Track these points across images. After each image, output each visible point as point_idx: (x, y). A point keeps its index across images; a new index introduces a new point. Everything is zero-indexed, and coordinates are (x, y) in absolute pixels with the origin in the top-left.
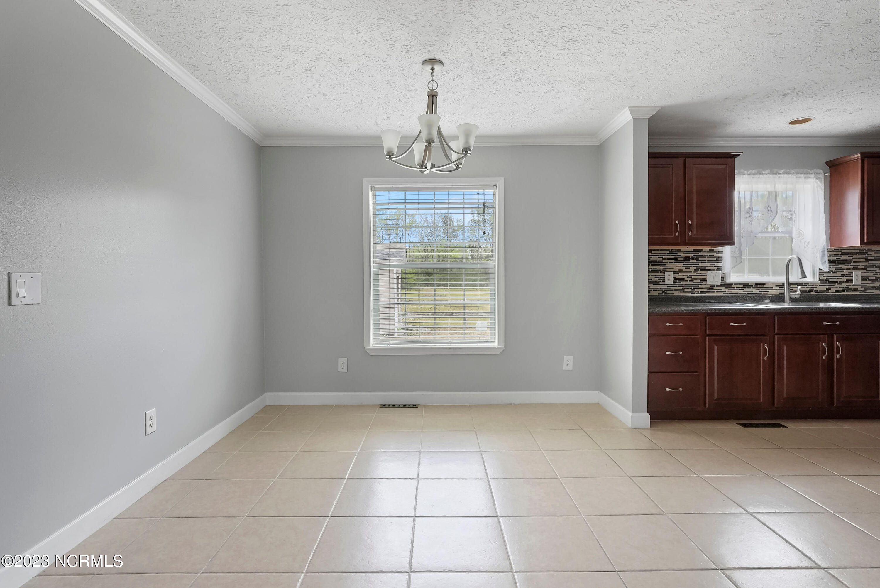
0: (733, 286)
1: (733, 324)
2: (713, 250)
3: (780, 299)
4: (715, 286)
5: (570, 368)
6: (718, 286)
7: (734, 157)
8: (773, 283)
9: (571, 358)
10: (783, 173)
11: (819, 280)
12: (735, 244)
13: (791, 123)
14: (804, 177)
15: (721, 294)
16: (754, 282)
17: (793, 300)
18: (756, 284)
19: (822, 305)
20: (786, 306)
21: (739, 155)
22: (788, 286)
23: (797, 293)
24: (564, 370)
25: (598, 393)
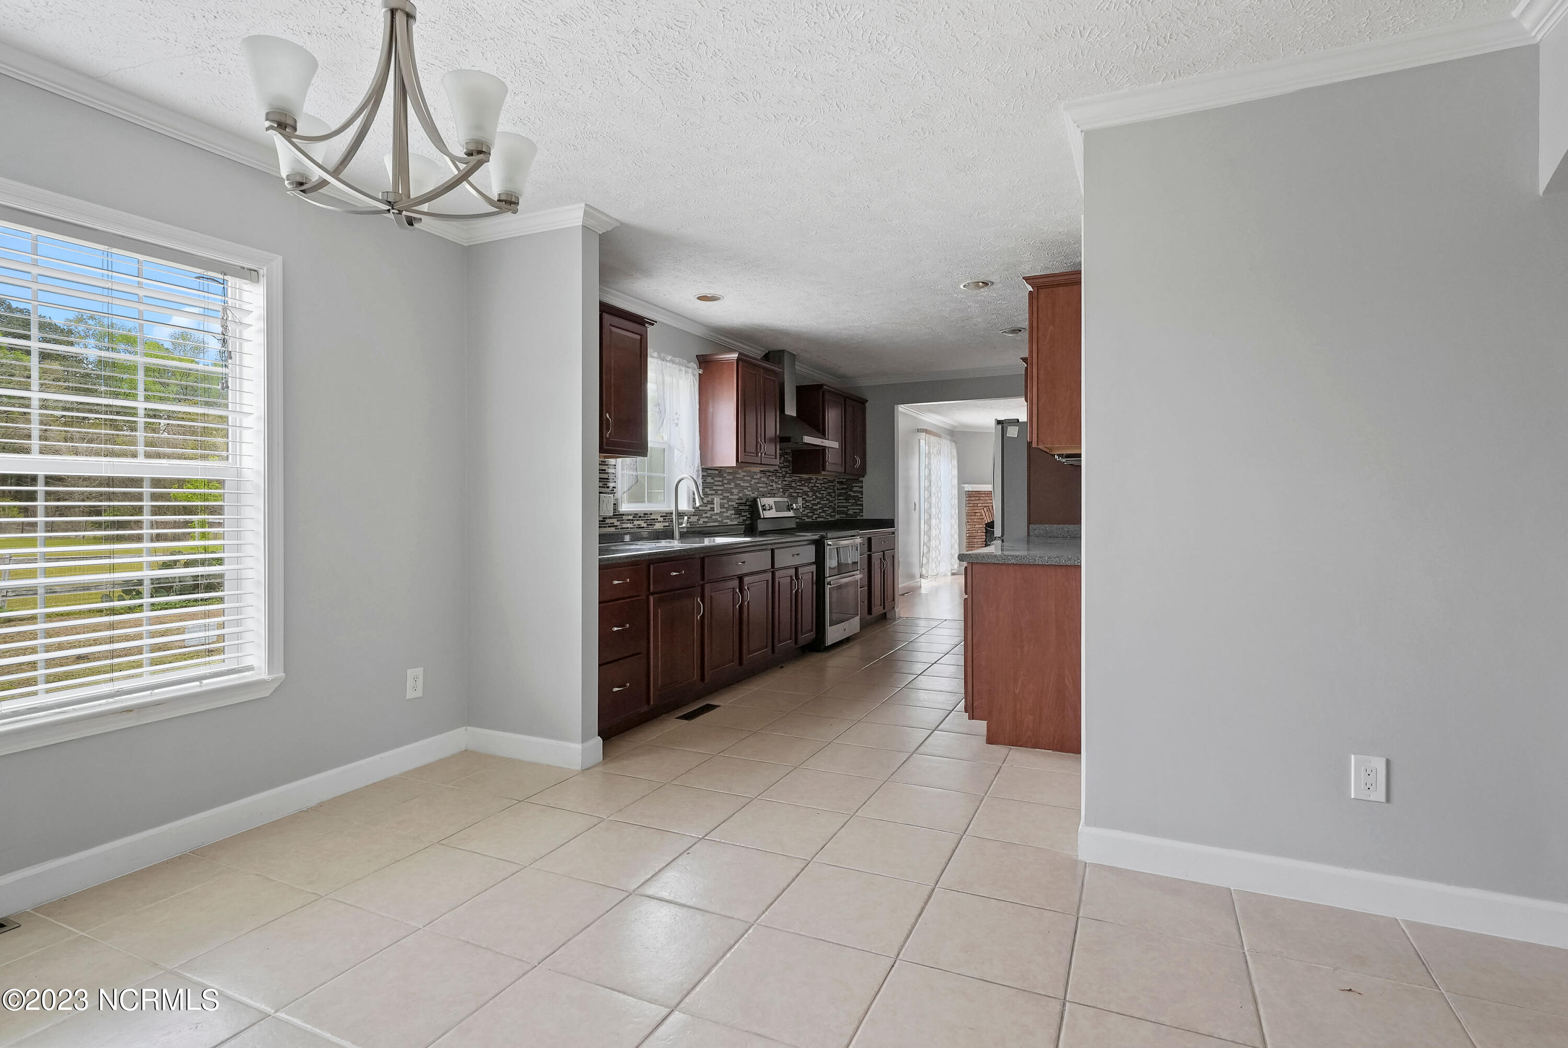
0: (624, 517)
1: (675, 574)
2: (605, 462)
3: (667, 534)
4: (606, 518)
5: (419, 693)
6: (610, 518)
7: (647, 325)
8: (656, 513)
9: (419, 671)
10: (670, 361)
11: (693, 508)
12: (648, 456)
13: (700, 298)
14: (685, 372)
15: (613, 529)
16: (643, 511)
17: (684, 536)
18: (644, 514)
19: (707, 542)
20: (675, 545)
21: (653, 324)
22: (677, 516)
23: (684, 525)
24: (408, 700)
25: (466, 730)
